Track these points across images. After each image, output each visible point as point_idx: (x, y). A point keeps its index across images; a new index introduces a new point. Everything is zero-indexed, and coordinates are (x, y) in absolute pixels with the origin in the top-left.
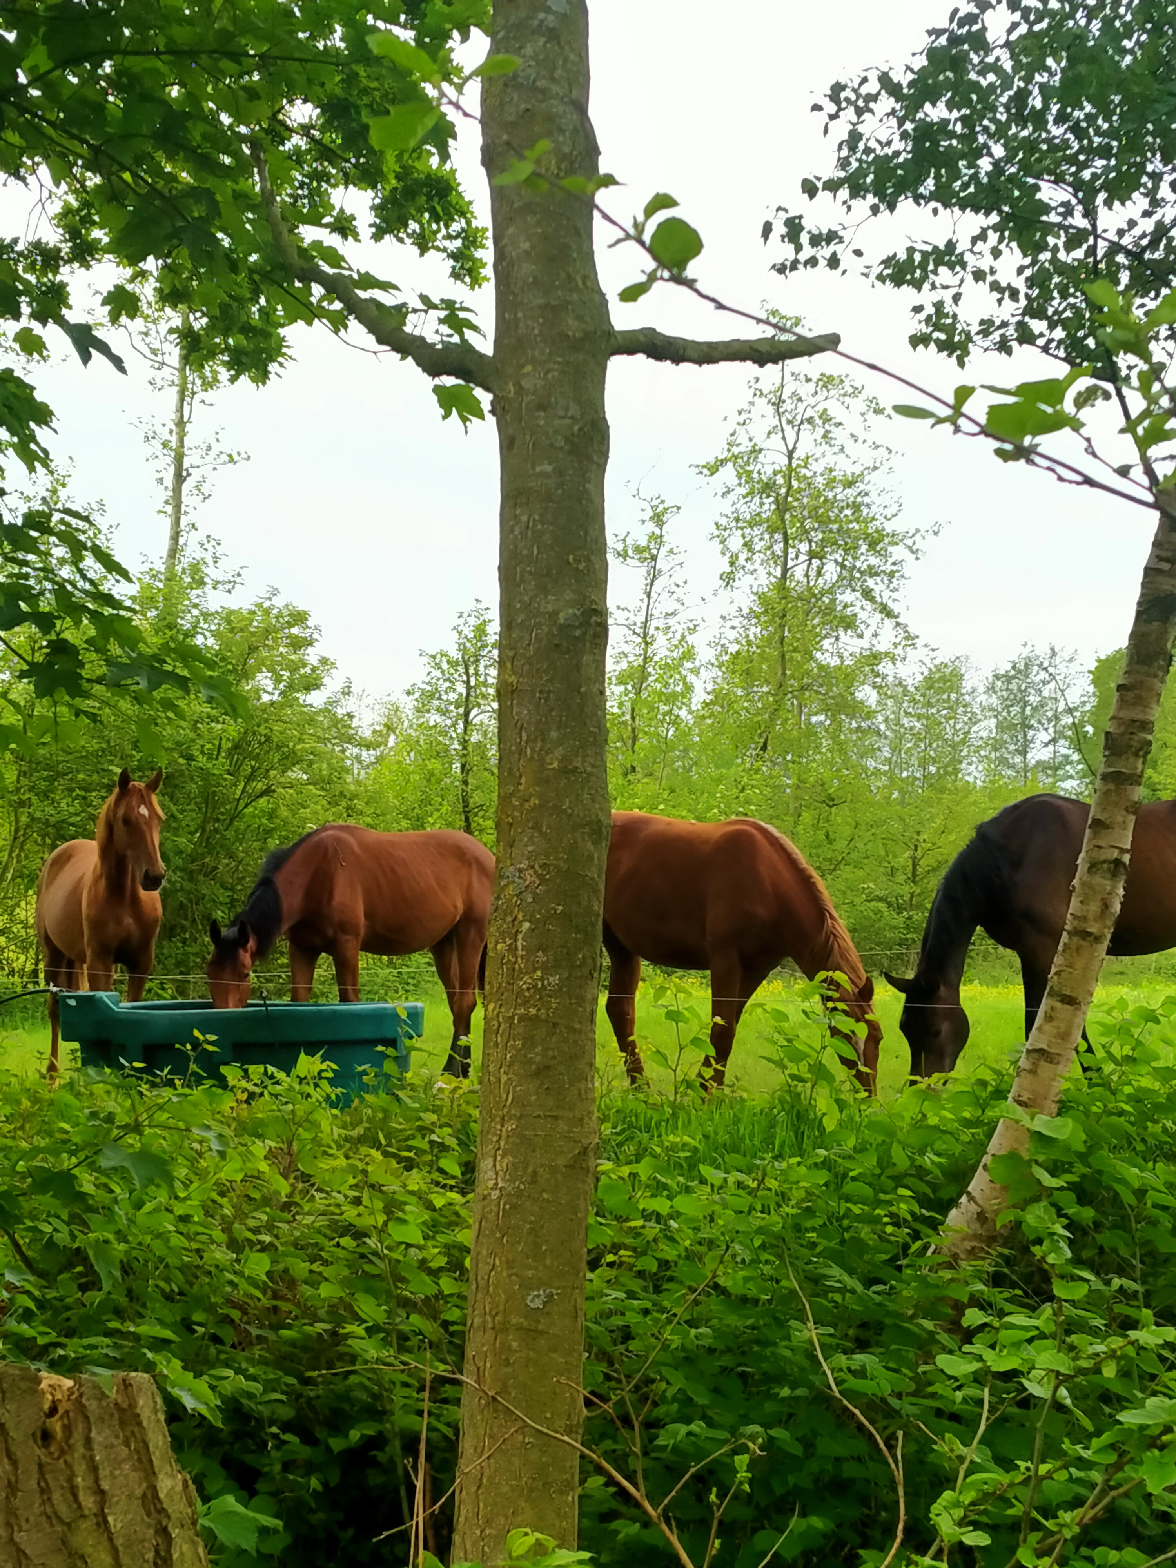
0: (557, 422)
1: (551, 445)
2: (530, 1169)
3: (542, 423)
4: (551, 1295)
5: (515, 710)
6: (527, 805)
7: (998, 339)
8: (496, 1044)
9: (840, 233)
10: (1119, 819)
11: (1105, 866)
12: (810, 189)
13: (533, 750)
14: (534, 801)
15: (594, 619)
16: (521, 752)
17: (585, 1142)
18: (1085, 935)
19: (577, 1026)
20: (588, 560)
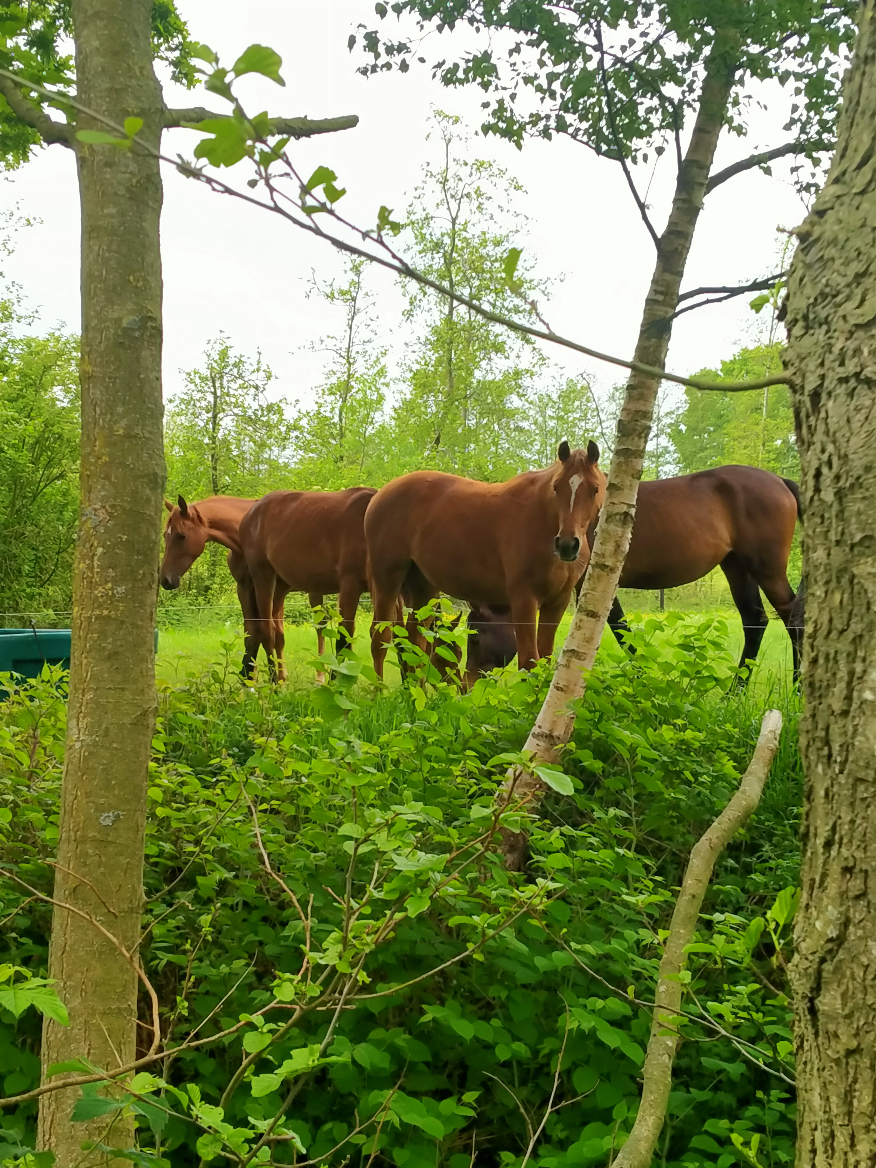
0: (119, 176)
1: (116, 194)
2: (104, 726)
3: (108, 176)
4: (118, 816)
5: (91, 391)
6: (100, 462)
7: (542, 128)
8: (80, 637)
9: (408, 45)
10: (628, 483)
11: (618, 517)
12: (381, 11)
13: (104, 421)
14: (105, 458)
15: (149, 324)
16: (96, 423)
17: (146, 706)
18: (603, 567)
19: (139, 623)
20: (145, 280)
